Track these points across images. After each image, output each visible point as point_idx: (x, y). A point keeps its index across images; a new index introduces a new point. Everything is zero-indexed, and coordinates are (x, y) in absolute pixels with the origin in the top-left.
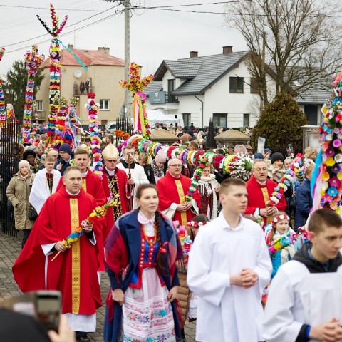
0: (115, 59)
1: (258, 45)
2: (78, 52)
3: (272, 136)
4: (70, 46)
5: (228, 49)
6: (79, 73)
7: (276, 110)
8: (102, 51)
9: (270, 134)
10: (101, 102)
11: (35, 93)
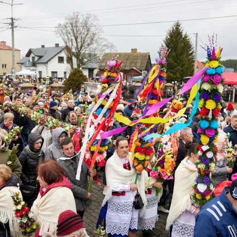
0: (9, 47)
1: (69, 44)
5: (57, 45)
7: (74, 75)
8: (3, 43)
9: (72, 84)
10: (3, 65)
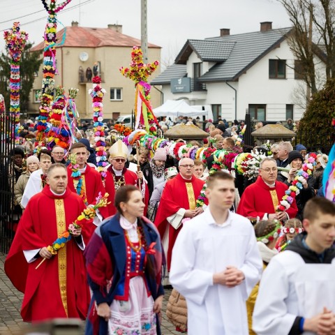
0: (129, 39)
1: (304, 19)
2: (84, 30)
3: (323, 131)
4: (75, 24)
5: (266, 26)
6: (85, 56)
7: (327, 100)
8: (114, 29)
9: (320, 128)
10: (112, 92)
11: (32, 80)
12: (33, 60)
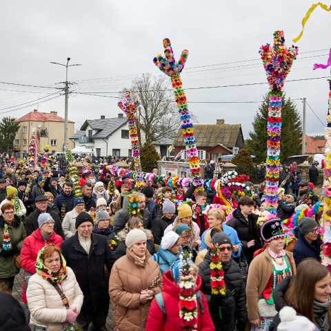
0: (60, 118)
2: (40, 114)
4: (35, 111)
5: (121, 115)
6: (40, 125)
8: (53, 114)
10: (52, 141)
11: (15, 135)
12: (15, 126)
